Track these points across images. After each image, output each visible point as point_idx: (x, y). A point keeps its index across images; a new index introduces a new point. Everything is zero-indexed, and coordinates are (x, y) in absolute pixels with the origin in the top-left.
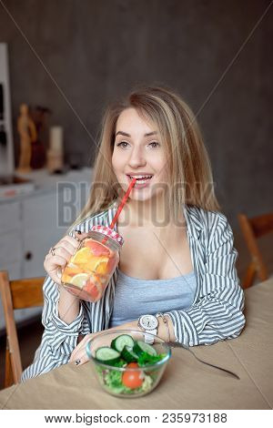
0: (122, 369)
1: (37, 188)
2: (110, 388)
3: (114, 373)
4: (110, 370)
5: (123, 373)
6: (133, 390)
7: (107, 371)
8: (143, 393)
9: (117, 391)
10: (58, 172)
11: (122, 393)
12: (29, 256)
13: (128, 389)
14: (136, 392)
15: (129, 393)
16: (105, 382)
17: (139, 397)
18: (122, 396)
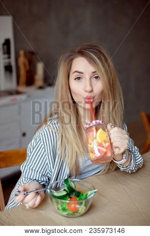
0: (68, 202)
1: (28, 96)
2: (61, 212)
3: (64, 203)
4: (61, 202)
5: (68, 203)
6: (74, 213)
7: (59, 202)
8: (79, 215)
9: (65, 213)
10: (41, 88)
11: (68, 215)
12: (24, 135)
13: (71, 212)
14: (75, 214)
15: (71, 214)
16: (58, 208)
17: (77, 217)
18: (68, 216)
